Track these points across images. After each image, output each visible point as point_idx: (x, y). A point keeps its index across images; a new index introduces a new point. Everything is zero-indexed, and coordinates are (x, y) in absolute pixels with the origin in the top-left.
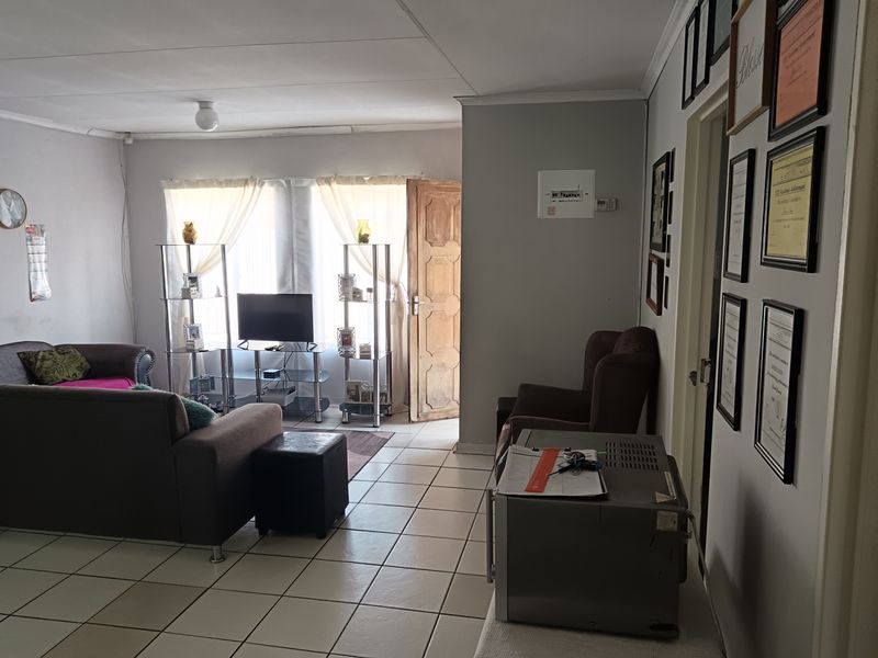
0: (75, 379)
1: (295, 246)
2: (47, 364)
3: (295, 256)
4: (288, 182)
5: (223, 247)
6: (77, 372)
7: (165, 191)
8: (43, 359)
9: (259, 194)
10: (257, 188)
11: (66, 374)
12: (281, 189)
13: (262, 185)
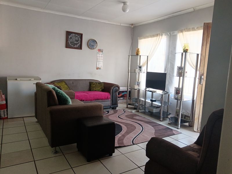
0: (99, 91)
1: (170, 57)
2: (94, 85)
3: (170, 60)
4: (170, 33)
5: (148, 56)
6: (100, 89)
7: (139, 40)
8: (94, 84)
9: (161, 38)
10: (161, 37)
11: (97, 89)
12: (168, 36)
13: (162, 35)
